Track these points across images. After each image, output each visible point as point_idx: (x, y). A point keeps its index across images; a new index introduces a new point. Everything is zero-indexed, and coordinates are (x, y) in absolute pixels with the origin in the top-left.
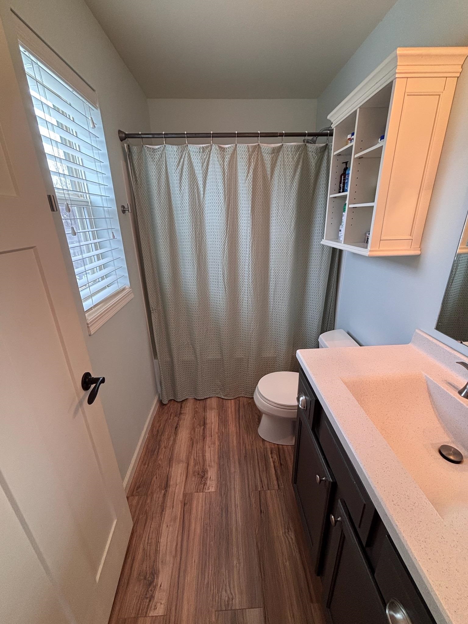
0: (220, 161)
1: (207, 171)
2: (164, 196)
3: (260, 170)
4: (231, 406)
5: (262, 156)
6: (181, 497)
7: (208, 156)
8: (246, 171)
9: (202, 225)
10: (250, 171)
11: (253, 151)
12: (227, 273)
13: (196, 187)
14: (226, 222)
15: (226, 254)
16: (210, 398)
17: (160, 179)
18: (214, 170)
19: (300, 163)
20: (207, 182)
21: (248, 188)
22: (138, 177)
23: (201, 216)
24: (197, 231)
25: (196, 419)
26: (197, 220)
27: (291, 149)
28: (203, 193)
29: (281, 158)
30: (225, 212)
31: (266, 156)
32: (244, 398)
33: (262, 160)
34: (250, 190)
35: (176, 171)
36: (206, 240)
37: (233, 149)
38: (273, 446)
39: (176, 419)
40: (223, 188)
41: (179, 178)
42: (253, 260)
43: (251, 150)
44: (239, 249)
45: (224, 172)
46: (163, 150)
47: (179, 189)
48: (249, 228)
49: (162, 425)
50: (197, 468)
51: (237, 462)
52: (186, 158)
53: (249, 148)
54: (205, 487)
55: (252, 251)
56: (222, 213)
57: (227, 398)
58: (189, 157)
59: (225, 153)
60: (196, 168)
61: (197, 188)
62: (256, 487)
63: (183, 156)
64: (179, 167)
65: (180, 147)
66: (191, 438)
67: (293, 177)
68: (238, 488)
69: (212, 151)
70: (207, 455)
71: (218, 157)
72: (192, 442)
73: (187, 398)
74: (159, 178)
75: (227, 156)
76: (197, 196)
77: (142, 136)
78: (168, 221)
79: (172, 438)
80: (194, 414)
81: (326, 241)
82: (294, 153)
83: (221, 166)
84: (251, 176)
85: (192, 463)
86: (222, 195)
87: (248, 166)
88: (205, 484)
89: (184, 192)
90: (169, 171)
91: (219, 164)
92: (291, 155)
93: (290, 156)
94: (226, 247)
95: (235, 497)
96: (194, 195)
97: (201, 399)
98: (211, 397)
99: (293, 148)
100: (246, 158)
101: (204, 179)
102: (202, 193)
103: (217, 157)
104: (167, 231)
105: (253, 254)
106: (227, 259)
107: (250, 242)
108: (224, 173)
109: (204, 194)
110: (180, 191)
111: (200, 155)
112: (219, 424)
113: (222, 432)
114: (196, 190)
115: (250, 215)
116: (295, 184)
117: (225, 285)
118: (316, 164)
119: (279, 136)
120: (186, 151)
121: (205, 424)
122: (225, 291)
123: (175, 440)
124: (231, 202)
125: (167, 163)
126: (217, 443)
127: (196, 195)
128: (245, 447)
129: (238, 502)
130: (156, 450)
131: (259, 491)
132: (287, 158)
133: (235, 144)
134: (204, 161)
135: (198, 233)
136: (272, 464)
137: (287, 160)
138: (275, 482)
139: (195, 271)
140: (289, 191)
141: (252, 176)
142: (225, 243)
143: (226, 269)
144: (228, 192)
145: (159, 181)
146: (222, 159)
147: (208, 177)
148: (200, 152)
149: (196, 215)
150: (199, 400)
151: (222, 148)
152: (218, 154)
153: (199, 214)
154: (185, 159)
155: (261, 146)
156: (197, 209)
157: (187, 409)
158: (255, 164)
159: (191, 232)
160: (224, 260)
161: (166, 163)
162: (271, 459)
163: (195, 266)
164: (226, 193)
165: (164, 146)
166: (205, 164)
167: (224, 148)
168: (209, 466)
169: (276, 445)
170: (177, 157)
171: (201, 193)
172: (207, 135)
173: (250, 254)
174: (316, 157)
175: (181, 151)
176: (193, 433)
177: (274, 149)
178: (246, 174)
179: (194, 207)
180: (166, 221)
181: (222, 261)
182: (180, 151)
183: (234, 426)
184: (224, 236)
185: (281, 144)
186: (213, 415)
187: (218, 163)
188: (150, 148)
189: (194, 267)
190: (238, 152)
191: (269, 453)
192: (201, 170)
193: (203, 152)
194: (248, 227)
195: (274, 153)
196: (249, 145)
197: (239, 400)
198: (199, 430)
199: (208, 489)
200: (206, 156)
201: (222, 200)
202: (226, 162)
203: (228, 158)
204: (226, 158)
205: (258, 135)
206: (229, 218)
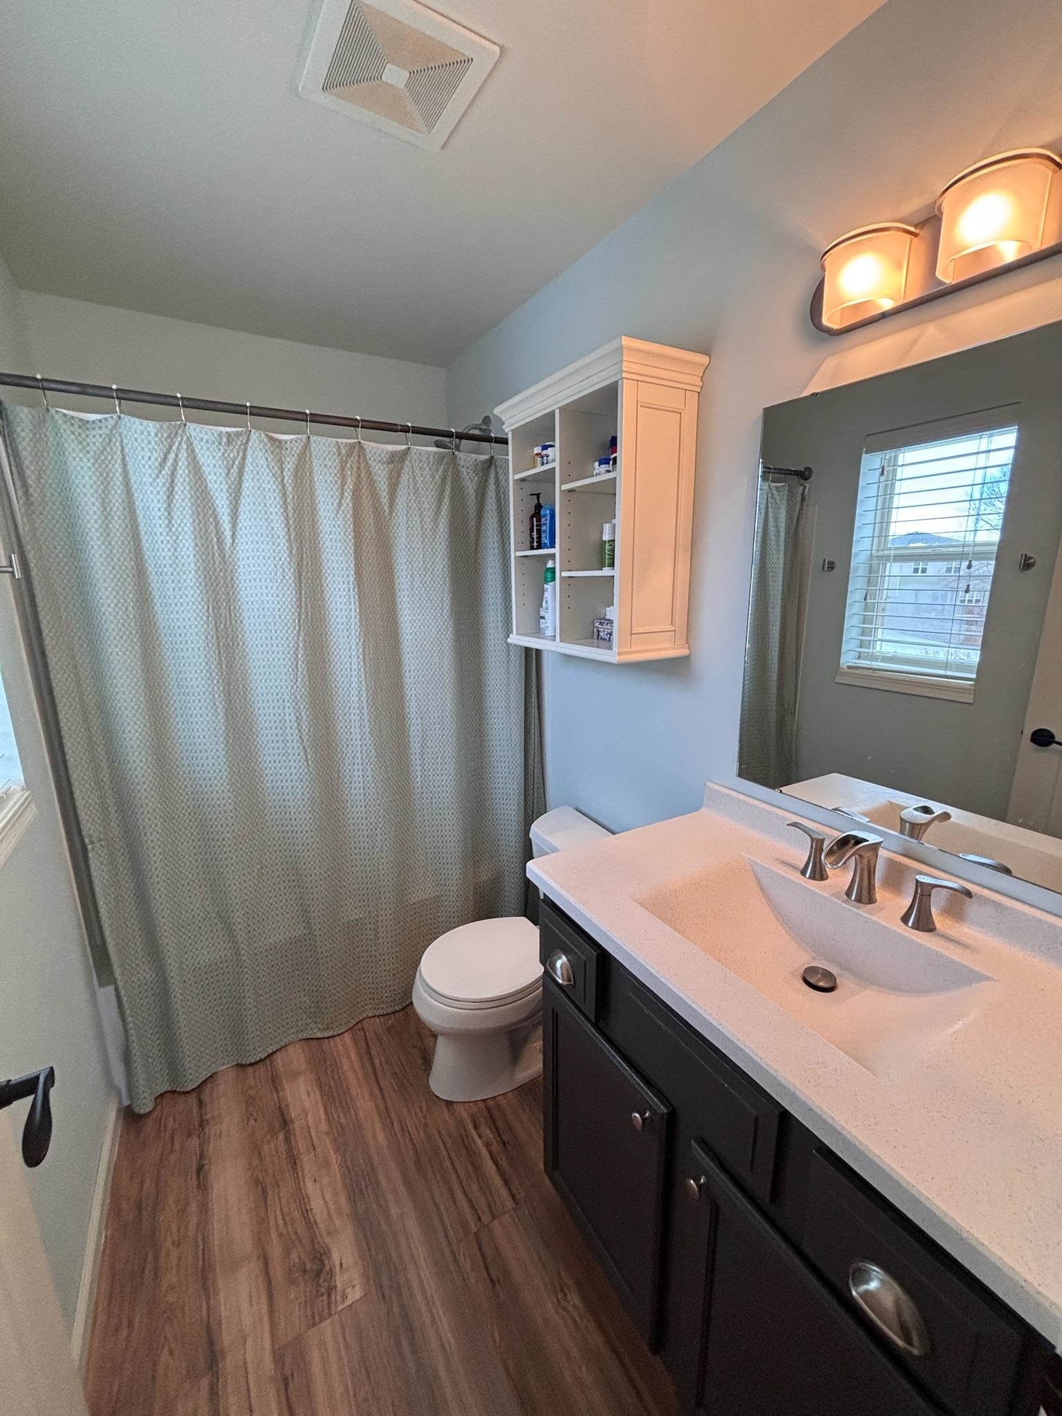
0: (273, 467)
1: (241, 487)
2: (122, 538)
3: (365, 493)
4: (346, 1052)
5: (368, 466)
6: (268, 1365)
7: (241, 454)
8: (337, 494)
9: (232, 608)
10: (346, 494)
11: (349, 455)
12: (308, 716)
13: (211, 520)
14: (297, 600)
15: (302, 673)
16: (283, 1050)
17: (106, 496)
18: (259, 485)
19: (447, 487)
20: (240, 510)
21: (344, 530)
22: (34, 485)
23: (228, 586)
24: (221, 622)
25: (255, 1120)
26: (218, 596)
27: (427, 459)
28: (231, 533)
29: (408, 473)
30: (293, 578)
31: (377, 467)
32: (372, 1019)
33: (369, 473)
34: (350, 534)
35: (154, 479)
36: (244, 643)
37: (302, 444)
38: (475, 1109)
39: (194, 1142)
40: (283, 525)
41: (165, 497)
42: (368, 682)
43: (344, 452)
44: (331, 660)
45: (285, 492)
46: (114, 427)
47: (167, 522)
48: (353, 614)
49: (147, 1183)
50: (294, 1256)
51: (401, 1188)
52: (183, 455)
53: (339, 448)
54: (333, 1298)
55: (364, 662)
56: (285, 581)
57: (331, 1034)
58: (189, 451)
59: (283, 452)
60: (209, 477)
61: (214, 524)
62: (465, 1226)
63: (174, 448)
64: (163, 472)
65: (165, 425)
66: (257, 1179)
67: (437, 513)
68: (421, 1253)
69: (250, 444)
70: (317, 1206)
71: (267, 459)
72: (261, 1188)
73: (214, 1071)
74: (103, 492)
75: (288, 459)
76: (215, 540)
77: (46, 384)
78: (134, 600)
79: (194, 1207)
80: (247, 1109)
81: (518, 637)
82: (435, 467)
83: (277, 479)
84: (348, 505)
85: (276, 1250)
86: (283, 542)
87: (339, 483)
88: (331, 1289)
89: (180, 530)
90: (133, 479)
91: (271, 475)
92: (427, 469)
93: (426, 472)
94: (299, 656)
95: (421, 1280)
96: (207, 539)
97: (258, 1059)
98: (285, 1046)
99: (431, 457)
100: (335, 467)
101: (234, 502)
102: (228, 534)
103: (264, 459)
104: (133, 624)
105: (367, 669)
106: (305, 683)
107: (358, 644)
108: (284, 494)
109: (233, 536)
110: (167, 526)
111: (220, 450)
112: (325, 1108)
113: (341, 1125)
114: (212, 527)
115: (352, 587)
116: (441, 527)
117: (304, 747)
118: (476, 491)
119: (401, 431)
120: (181, 436)
121: (285, 1123)
122: (307, 760)
123: (204, 1208)
124: (305, 556)
125: (127, 459)
126: (334, 1159)
127: (212, 539)
128: (412, 1140)
129: (431, 1287)
130: (149, 1267)
131: (475, 1234)
132: (422, 475)
133: (305, 436)
134: (231, 463)
135: (222, 626)
136: (484, 1152)
137: (422, 479)
138: (504, 1193)
139: (219, 721)
140: (431, 540)
141: (350, 505)
142: (297, 649)
143: (304, 707)
144: (296, 534)
145: (104, 501)
146: (279, 465)
147: (244, 501)
148: (220, 443)
149: (214, 584)
150: (251, 1065)
151: (275, 440)
152: (267, 451)
153: (222, 581)
154: (180, 455)
155: (365, 447)
156: (218, 570)
157: (222, 1100)
158: (354, 480)
159: (205, 626)
160: (297, 687)
161: (124, 459)
162: (479, 1141)
163: (218, 707)
164: (292, 537)
165: (115, 416)
166: (235, 470)
167: (280, 442)
168: (328, 1233)
169: (481, 1105)
170: (156, 447)
171: (225, 533)
172: (239, 410)
173: (360, 670)
174: (476, 478)
175: (169, 436)
176: (256, 1162)
177: (393, 455)
178: (337, 501)
179: (210, 565)
180: (129, 601)
181: (293, 691)
182: (165, 435)
183: (367, 1098)
184: (295, 632)
185: (404, 447)
186: (303, 1090)
187: (268, 470)
188: (73, 418)
189: (216, 711)
190: (314, 453)
191: (471, 1127)
192: (224, 482)
193: (229, 443)
194: (351, 610)
195: (393, 462)
196: (340, 440)
197: (363, 1029)
198: (272, 1146)
199: (344, 1297)
200: (236, 454)
201: (282, 552)
202: (287, 469)
203: (291, 463)
204: (286, 463)
205: (356, 423)
206: (303, 592)
